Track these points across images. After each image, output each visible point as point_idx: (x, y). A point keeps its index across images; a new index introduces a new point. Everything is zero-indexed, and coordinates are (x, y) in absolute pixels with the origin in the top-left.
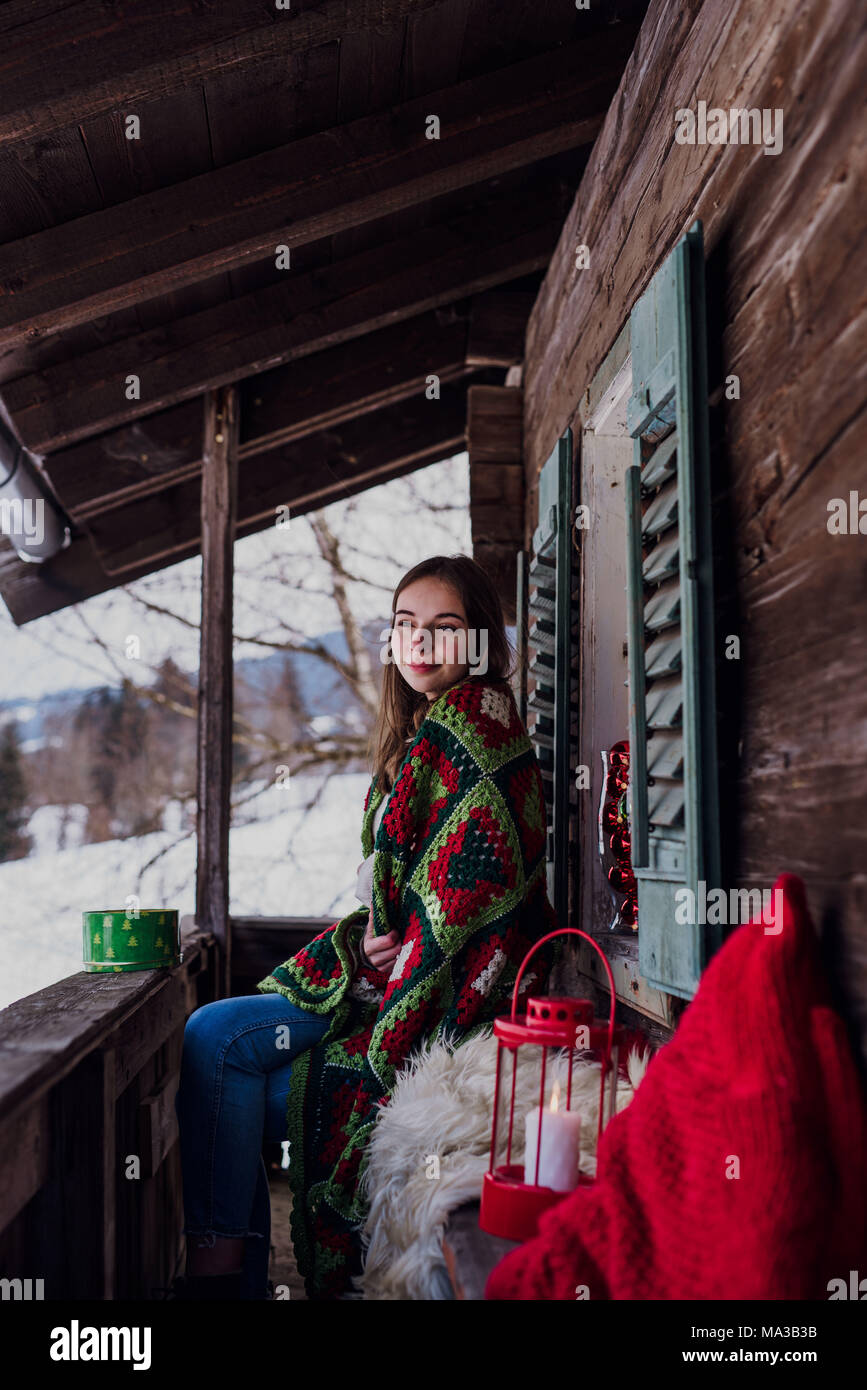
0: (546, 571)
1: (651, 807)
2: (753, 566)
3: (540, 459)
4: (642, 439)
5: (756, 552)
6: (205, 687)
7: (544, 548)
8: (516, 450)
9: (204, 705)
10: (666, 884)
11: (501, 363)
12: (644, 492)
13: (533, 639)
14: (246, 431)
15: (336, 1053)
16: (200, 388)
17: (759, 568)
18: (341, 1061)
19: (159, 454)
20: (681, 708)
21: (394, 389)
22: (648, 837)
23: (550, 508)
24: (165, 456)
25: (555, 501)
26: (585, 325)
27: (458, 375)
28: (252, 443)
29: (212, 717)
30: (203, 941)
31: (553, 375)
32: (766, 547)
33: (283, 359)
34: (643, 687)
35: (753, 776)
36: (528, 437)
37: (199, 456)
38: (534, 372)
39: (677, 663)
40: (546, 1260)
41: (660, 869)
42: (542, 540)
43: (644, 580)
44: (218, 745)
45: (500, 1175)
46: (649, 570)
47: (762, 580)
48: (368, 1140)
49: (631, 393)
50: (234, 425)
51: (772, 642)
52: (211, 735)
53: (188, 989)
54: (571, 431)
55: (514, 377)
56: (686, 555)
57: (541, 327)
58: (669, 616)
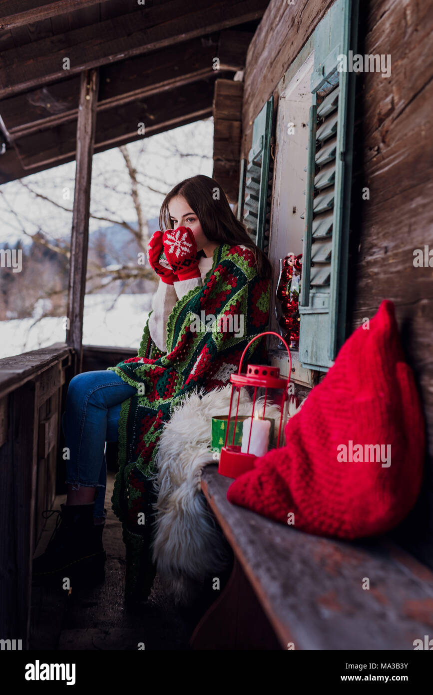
0: (256, 169)
1: (311, 277)
2: (374, 155)
3: (252, 117)
4: (317, 94)
5: (376, 148)
6: (75, 225)
7: (255, 158)
8: (238, 114)
9: (75, 234)
10: (316, 315)
11: (233, 69)
12: (318, 119)
13: (247, 204)
14: (102, 94)
15: (143, 400)
16: (82, 68)
17: (377, 157)
18: (146, 404)
19: (56, 104)
20: (332, 226)
21: (178, 79)
22: (309, 293)
23: (260, 137)
24: (59, 105)
25: (263, 133)
26: (283, 44)
27: (210, 74)
28: (104, 102)
29: (78, 240)
30: (70, 350)
31: (263, 73)
32: (382, 145)
33: (125, 56)
34: (312, 217)
35: (366, 260)
36: (245, 107)
37: (77, 107)
38: (251, 73)
39: (331, 204)
40: (259, 478)
41: (314, 307)
42: (254, 154)
43: (316, 164)
44: (81, 254)
45: (230, 449)
46: (318, 159)
47: (378, 162)
48: (158, 439)
49: (312, 71)
50: (96, 91)
51: (382, 193)
52: (77, 250)
53: (62, 373)
54: (273, 98)
55: (239, 76)
56: (340, 149)
57: (257, 48)
58: (329, 180)
